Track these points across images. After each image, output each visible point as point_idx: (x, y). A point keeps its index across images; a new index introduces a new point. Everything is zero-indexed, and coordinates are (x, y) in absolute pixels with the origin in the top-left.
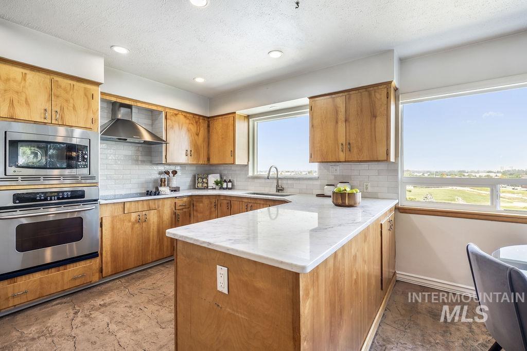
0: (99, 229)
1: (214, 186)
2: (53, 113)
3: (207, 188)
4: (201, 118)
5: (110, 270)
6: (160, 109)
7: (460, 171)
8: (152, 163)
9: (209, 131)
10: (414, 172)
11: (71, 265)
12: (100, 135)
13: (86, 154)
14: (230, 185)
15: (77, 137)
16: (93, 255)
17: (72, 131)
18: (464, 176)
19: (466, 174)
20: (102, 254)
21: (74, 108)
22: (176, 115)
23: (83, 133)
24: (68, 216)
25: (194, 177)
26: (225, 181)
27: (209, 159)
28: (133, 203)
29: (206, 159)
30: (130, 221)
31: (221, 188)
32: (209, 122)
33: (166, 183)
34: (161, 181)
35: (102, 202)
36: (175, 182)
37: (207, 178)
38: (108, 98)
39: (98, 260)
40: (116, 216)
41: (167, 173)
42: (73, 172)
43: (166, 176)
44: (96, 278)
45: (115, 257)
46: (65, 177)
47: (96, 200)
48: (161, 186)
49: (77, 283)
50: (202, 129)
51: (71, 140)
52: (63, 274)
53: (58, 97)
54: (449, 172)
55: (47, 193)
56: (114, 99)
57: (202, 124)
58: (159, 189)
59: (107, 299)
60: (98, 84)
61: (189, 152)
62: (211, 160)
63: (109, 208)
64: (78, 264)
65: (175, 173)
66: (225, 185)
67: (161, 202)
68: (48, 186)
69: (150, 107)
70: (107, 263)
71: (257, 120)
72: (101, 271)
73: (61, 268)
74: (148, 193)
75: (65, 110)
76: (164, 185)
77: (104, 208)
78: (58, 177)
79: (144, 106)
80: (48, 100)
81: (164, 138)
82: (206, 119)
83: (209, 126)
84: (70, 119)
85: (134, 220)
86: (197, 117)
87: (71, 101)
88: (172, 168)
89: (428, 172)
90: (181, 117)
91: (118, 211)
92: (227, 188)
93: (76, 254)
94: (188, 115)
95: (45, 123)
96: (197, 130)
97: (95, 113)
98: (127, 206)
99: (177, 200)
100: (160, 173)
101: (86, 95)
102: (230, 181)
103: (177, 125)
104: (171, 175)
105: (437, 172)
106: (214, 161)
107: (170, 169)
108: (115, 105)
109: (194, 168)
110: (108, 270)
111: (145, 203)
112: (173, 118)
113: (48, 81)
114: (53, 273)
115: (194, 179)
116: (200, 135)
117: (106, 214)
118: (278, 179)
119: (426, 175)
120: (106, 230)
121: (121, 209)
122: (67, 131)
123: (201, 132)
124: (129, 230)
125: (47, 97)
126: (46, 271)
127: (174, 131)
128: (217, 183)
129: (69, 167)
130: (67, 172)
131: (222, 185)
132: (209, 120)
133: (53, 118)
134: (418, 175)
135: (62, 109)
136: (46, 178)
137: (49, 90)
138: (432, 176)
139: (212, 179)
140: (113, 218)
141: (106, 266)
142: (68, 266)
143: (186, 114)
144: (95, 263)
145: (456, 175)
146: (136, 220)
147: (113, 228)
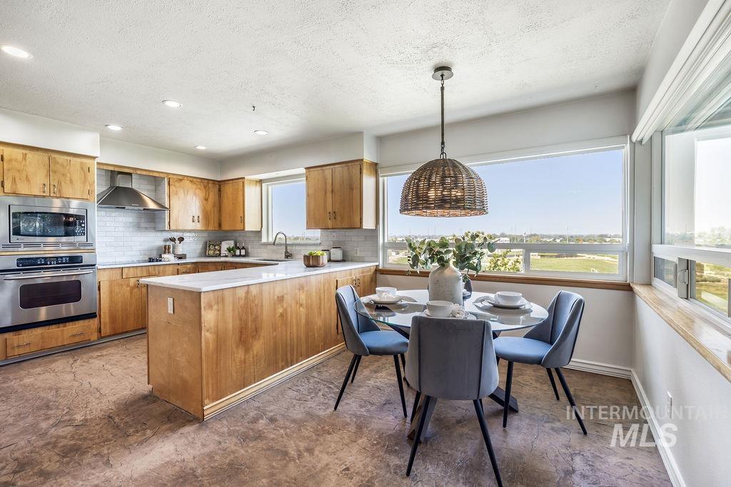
0: (98, 292)
1: (227, 253)
2: (52, 187)
3: (219, 255)
4: (211, 182)
5: (108, 331)
6: (162, 175)
7: (602, 236)
8: (155, 229)
9: (220, 196)
10: (543, 236)
11: (71, 323)
12: (96, 205)
13: (83, 223)
14: (243, 252)
15: (74, 208)
16: (92, 316)
17: (69, 203)
18: (606, 242)
19: (608, 239)
20: (100, 316)
21: (71, 181)
22: (181, 180)
23: (80, 204)
24: (64, 279)
25: (206, 243)
26: (238, 248)
27: (220, 225)
28: (131, 269)
29: (217, 225)
30: (128, 285)
31: (235, 256)
32: (220, 186)
33: (171, 249)
34: (165, 249)
35: (100, 267)
36: (181, 249)
37: (219, 245)
38: (105, 168)
39: (96, 320)
40: (114, 281)
41: (173, 240)
42: (71, 239)
43: (171, 244)
44: (94, 337)
45: (113, 318)
46: (63, 244)
47: (94, 265)
48: (165, 253)
49: (77, 339)
50: (211, 194)
51: (68, 211)
52: (63, 331)
53: (55, 172)
54: (588, 236)
55: (47, 258)
56: (112, 168)
57: (211, 189)
58: (163, 256)
59: (104, 352)
60: (94, 158)
61: (196, 218)
62: (223, 226)
63: (107, 272)
64: (77, 322)
65: (181, 239)
66: (238, 252)
67: (161, 268)
68: (47, 252)
69: (151, 174)
70: (105, 324)
71: (272, 185)
72: (100, 331)
73: (61, 325)
74: (151, 260)
75: (63, 183)
76: (169, 253)
77: (101, 272)
78: (56, 244)
79: (144, 173)
80: (47, 176)
81: (167, 206)
82: (216, 183)
83: (220, 190)
84: (67, 191)
85: (133, 285)
86: (206, 181)
87: (68, 175)
88: (180, 235)
89: (561, 236)
90: (187, 183)
91: (117, 275)
92: (240, 256)
93: (73, 314)
94: (195, 180)
95: (44, 197)
96: (206, 194)
97: (92, 184)
98: (125, 271)
99: (179, 267)
100: (165, 240)
101: (82, 169)
102: (243, 248)
103: (182, 191)
104: (177, 242)
105: (572, 237)
106: (226, 227)
107: (176, 235)
108: (114, 174)
109: (206, 235)
110: (106, 330)
111: (144, 268)
112: (177, 184)
113: (47, 159)
114: (54, 330)
115: (206, 246)
116: (209, 200)
117: (104, 278)
118: (286, 245)
119: (558, 241)
120: (104, 293)
121: (120, 275)
122: (63, 202)
123: (210, 197)
124: (128, 294)
125: (45, 172)
126: (47, 327)
127: (179, 198)
128: (229, 250)
129: (67, 234)
130: (64, 239)
131: (235, 252)
132: (220, 185)
133: (52, 191)
134: (548, 240)
135: (59, 183)
136: (46, 244)
137: (47, 167)
138: (565, 242)
139: (225, 246)
140: (111, 282)
141: (105, 327)
142: (67, 324)
143: (192, 180)
144: (93, 323)
145: (595, 241)
146: (135, 285)
147: (111, 292)
